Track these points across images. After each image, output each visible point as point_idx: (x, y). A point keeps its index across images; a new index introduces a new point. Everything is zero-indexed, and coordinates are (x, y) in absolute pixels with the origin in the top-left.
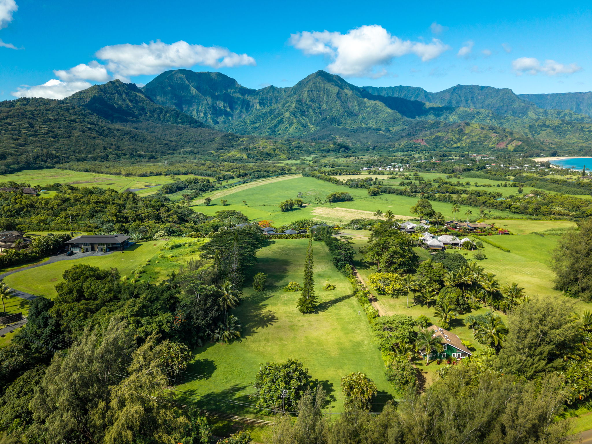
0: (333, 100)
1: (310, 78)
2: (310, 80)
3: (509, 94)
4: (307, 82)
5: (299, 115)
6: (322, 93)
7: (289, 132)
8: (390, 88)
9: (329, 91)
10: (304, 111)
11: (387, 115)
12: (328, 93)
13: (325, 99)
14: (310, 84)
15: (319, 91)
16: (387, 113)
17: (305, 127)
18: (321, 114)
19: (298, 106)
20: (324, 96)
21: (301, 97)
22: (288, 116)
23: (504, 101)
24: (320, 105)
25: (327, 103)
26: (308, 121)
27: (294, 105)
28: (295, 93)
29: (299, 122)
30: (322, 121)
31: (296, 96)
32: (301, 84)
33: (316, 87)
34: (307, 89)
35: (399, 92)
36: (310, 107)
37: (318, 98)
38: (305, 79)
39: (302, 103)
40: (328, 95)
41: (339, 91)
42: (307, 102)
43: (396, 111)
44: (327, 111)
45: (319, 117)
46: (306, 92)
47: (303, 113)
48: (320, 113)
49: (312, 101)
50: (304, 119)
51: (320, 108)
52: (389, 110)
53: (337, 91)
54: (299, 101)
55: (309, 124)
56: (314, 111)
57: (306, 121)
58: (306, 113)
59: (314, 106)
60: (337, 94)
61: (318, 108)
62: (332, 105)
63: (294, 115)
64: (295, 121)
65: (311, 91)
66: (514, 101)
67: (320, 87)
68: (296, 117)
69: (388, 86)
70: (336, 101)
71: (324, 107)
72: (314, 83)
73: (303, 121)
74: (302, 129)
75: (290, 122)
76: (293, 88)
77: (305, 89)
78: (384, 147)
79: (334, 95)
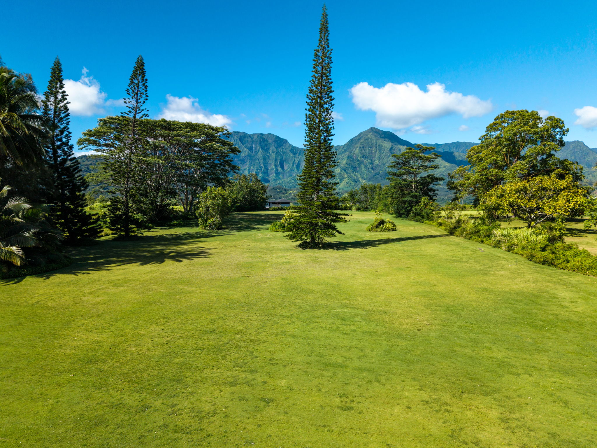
0: (386, 155)
1: (361, 136)
2: (361, 138)
3: (580, 146)
4: (359, 139)
5: (350, 171)
6: (374, 149)
7: (340, 187)
8: (446, 144)
9: (382, 146)
10: (356, 167)
11: (444, 169)
12: (380, 148)
13: (377, 155)
14: (362, 140)
15: (371, 147)
16: (445, 167)
17: (357, 182)
18: (373, 170)
19: (349, 162)
20: (376, 152)
21: (352, 154)
22: (339, 172)
23: (576, 154)
24: (372, 161)
25: (379, 158)
26: (359, 176)
27: (345, 162)
28: (346, 151)
29: (350, 177)
30: (374, 176)
31: (347, 153)
32: (352, 142)
33: (368, 143)
34: (359, 146)
35: (456, 148)
36: (362, 162)
37: (370, 155)
38: (356, 136)
39: (353, 159)
40: (380, 151)
41: (392, 147)
42: (359, 158)
43: (454, 165)
44: (380, 166)
45: (371, 172)
46: (357, 149)
47: (354, 169)
48: (372, 168)
49: (363, 157)
50: (355, 175)
51: (372, 164)
52: (447, 164)
53: (390, 147)
54: (350, 157)
55: (360, 179)
56: (366, 167)
57: (357, 177)
58: (358, 169)
59: (366, 161)
60: (390, 150)
61: (370, 164)
62: (385, 161)
63: (345, 171)
64: (346, 176)
65: (363, 147)
66: (588, 153)
67: (372, 144)
68: (347, 173)
69: (444, 143)
70: (389, 157)
71: (377, 162)
72: (366, 140)
73: (354, 176)
74: (353, 184)
75: (341, 178)
76: (344, 146)
77: (356, 146)
78: (443, 199)
79: (387, 151)
